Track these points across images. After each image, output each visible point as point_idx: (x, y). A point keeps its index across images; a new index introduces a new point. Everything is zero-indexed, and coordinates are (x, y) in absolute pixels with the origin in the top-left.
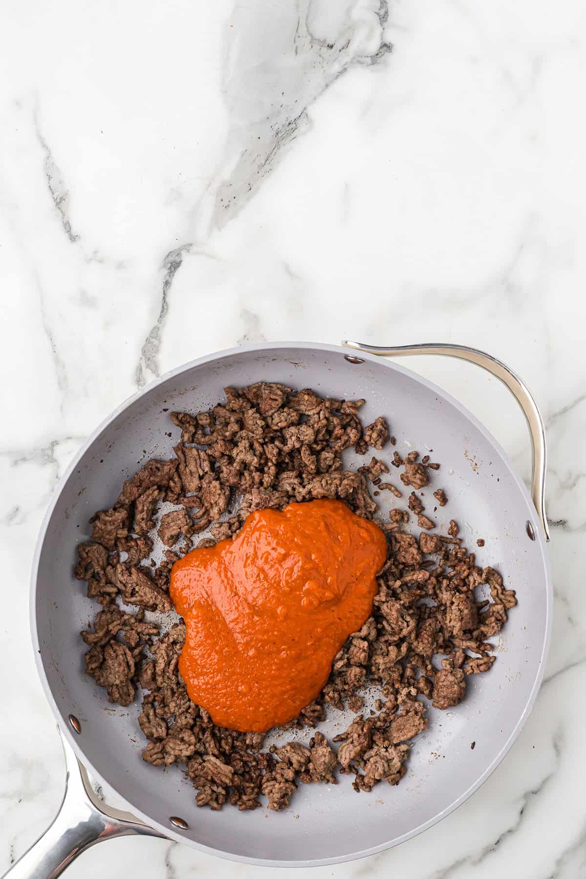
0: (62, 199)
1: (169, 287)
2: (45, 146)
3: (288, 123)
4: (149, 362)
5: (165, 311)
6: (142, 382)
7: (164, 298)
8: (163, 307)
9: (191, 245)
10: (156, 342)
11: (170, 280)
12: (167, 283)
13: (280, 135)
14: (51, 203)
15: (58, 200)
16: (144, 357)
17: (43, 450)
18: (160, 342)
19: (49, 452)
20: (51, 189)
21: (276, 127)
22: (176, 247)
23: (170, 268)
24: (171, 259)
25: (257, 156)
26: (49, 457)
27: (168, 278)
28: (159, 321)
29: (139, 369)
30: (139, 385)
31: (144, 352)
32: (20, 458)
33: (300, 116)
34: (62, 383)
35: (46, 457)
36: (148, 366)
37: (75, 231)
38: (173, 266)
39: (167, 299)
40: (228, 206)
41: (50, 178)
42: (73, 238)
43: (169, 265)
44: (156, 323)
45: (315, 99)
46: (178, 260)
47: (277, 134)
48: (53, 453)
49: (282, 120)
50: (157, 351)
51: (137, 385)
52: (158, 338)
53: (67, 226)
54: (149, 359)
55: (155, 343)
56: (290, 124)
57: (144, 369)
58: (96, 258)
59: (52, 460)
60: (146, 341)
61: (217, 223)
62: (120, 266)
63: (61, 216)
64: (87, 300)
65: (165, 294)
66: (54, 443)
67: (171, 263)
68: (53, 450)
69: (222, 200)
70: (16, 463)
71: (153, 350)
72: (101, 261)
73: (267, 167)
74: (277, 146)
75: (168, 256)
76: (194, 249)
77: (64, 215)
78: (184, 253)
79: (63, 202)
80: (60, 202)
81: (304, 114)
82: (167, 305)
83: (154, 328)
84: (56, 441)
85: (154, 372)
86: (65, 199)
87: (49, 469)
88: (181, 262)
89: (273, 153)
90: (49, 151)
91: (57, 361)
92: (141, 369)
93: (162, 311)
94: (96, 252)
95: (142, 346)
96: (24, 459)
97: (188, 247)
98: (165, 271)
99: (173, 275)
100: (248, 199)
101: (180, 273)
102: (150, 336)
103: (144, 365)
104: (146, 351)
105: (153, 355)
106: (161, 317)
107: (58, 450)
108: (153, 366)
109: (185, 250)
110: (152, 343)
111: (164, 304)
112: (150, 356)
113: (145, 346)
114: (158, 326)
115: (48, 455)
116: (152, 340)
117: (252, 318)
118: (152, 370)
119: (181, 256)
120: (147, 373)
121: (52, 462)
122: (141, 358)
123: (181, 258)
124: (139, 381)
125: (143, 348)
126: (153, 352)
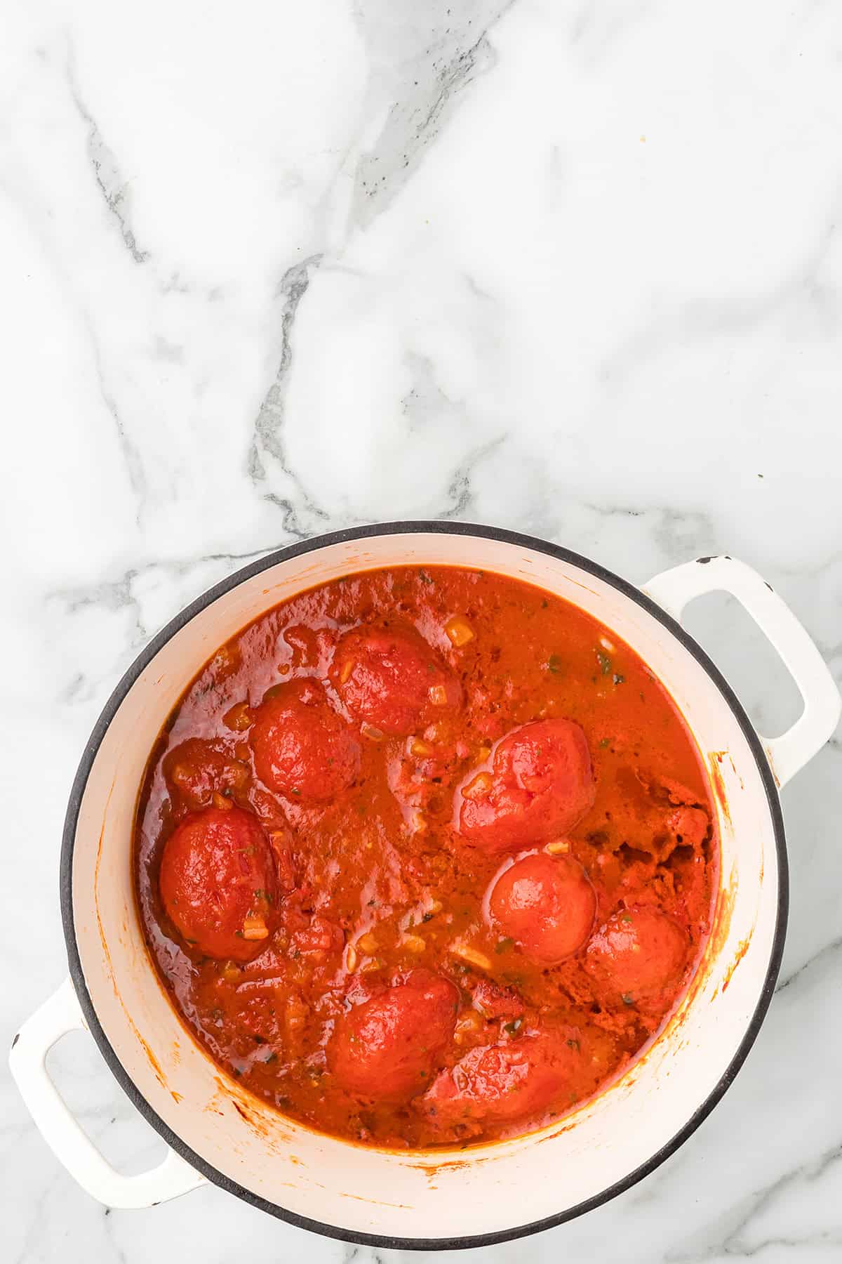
0: (118, 197)
1: (292, 323)
2: (86, 117)
3: (459, 57)
4: (267, 441)
5: (287, 360)
6: (259, 473)
7: (285, 341)
8: (284, 355)
9: (320, 256)
10: (276, 409)
11: (292, 312)
12: (288, 318)
13: (448, 76)
14: (102, 205)
15: (113, 200)
16: (259, 434)
17: (115, 585)
18: (282, 409)
19: (124, 588)
20: (101, 184)
21: (441, 66)
22: (299, 262)
23: (291, 294)
24: (292, 279)
25: (415, 112)
26: (124, 596)
27: (288, 310)
28: (280, 377)
29: (254, 453)
30: (254, 477)
31: (259, 425)
32: (79, 600)
33: (477, 45)
34: (138, 481)
35: (119, 596)
36: (266, 447)
37: (141, 245)
38: (295, 289)
39: (290, 343)
40: (374, 192)
41: (97, 165)
42: (139, 257)
43: (290, 289)
44: (274, 380)
45: (499, 17)
46: (302, 280)
47: (443, 75)
48: (129, 589)
49: (449, 54)
50: (279, 423)
51: (249, 479)
52: (279, 403)
53: (129, 239)
54: (268, 436)
55: (275, 412)
56: (462, 58)
57: (260, 452)
58: (176, 285)
59: (128, 600)
60: (262, 408)
61: (359, 219)
62: (214, 294)
63: (119, 223)
64: (167, 352)
65: (285, 335)
66: (131, 574)
67: (293, 286)
68: (128, 584)
69: (364, 184)
70: (73, 608)
71: (272, 421)
72: (184, 290)
73: (431, 128)
74: (445, 94)
75: (286, 275)
76: (325, 262)
77: (123, 222)
78: (310, 269)
79: (120, 201)
80: (115, 202)
81: (482, 41)
82: (290, 350)
83: (272, 388)
84: (132, 571)
85: (275, 456)
86: (122, 198)
87: (126, 613)
88: (307, 283)
89: (440, 105)
90: (96, 124)
91: (127, 447)
92: (256, 452)
93: (283, 362)
94: (175, 277)
95: (256, 416)
96: (86, 602)
97: (316, 260)
98: (284, 299)
99: (296, 304)
100: (405, 180)
101: (306, 299)
102: (267, 401)
103: (260, 446)
104: (262, 424)
105: (273, 430)
106: (281, 370)
107: (138, 585)
108: (273, 447)
109: (312, 265)
110: (271, 411)
111: (285, 350)
112: (268, 432)
113: (261, 416)
114: (278, 385)
115: (122, 593)
116: (270, 407)
117: (421, 364)
118: (272, 452)
119: (307, 274)
120: (266, 458)
121: (129, 603)
122: (255, 436)
123: (307, 277)
124: (255, 471)
125: (257, 420)
126: (273, 424)
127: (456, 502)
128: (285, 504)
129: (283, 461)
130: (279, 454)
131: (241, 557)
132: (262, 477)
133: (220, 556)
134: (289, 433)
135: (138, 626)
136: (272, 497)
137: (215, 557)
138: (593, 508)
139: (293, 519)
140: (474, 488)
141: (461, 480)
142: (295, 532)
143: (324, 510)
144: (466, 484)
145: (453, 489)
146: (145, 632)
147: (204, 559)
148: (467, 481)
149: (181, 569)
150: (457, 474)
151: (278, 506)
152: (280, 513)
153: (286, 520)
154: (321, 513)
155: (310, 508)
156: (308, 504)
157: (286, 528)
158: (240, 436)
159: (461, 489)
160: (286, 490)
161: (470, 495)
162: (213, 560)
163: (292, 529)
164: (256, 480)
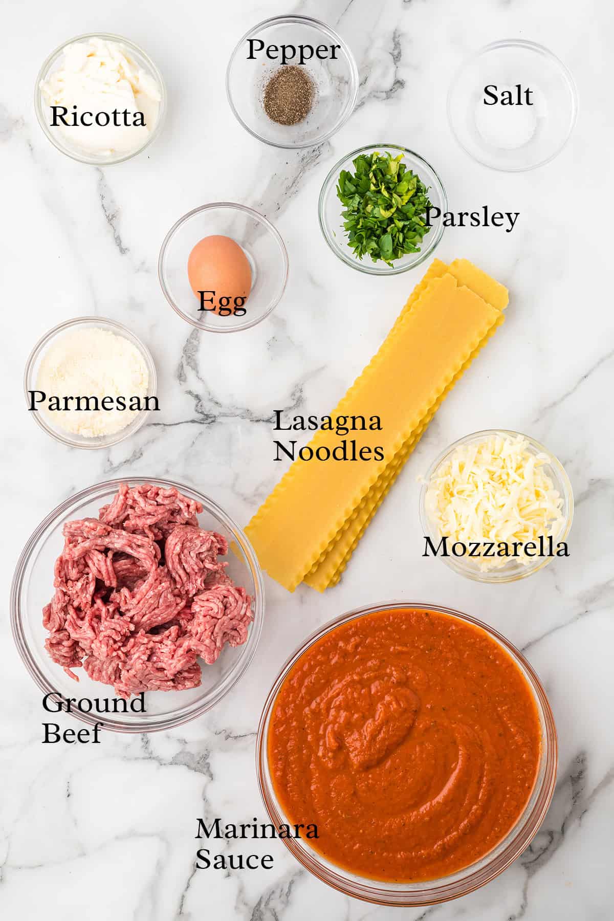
0: (113, 216)
3: (312, 150)
4: (189, 360)
6: (182, 378)
10: (195, 343)
13: (305, 161)
14: (104, 220)
15: (110, 217)
16: (185, 356)
18: (199, 343)
20: (104, 208)
21: (301, 154)
25: (286, 179)
30: (180, 380)
31: (185, 351)
33: (323, 144)
36: (188, 363)
37: (124, 244)
41: (103, 198)
42: (123, 251)
47: (303, 160)
50: (197, 351)
51: (178, 381)
52: (197, 341)
53: (118, 241)
54: (189, 357)
56: (314, 151)
57: (184, 366)
58: (143, 268)
60: (187, 341)
63: (113, 231)
64: (135, 306)
71: (193, 349)
72: (147, 271)
73: (294, 189)
74: (303, 170)
77: (115, 230)
79: (114, 219)
80: (111, 219)
81: (326, 142)
83: (194, 330)
85: (193, 369)
86: (115, 217)
87: (102, 453)
89: (300, 177)
90: (103, 174)
92: (182, 366)
94: (142, 263)
100: (277, 217)
102: (191, 337)
103: (185, 363)
104: (187, 350)
105: (193, 354)
108: (193, 364)
110: (192, 343)
112: (190, 355)
113: (186, 346)
114: (198, 329)
116: (192, 341)
117: (280, 322)
118: (191, 367)
120: (188, 370)
122: (182, 357)
124: (181, 376)
125: (184, 348)
126: (193, 351)
127: (295, 402)
128: (197, 397)
129: (197, 372)
130: (195, 368)
131: (170, 425)
132: (185, 381)
133: (158, 424)
134: (202, 356)
135: (108, 461)
136: (190, 393)
137: (155, 424)
139: (201, 406)
140: (305, 395)
141: (298, 389)
142: (202, 413)
143: (221, 402)
145: (293, 394)
146: (112, 464)
148: (301, 391)
150: (297, 386)
151: (193, 398)
152: (194, 402)
153: (197, 406)
154: (217, 403)
155: (211, 400)
156: (210, 397)
157: (196, 411)
158: (174, 357)
159: (298, 394)
160: (198, 388)
161: (303, 398)
163: (200, 410)
164: (182, 382)
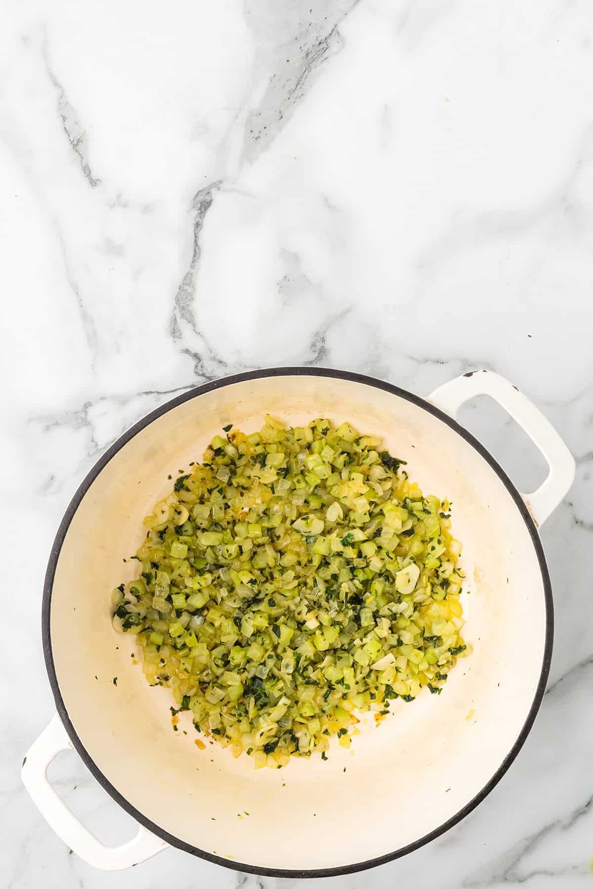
0: (79, 141)
1: (201, 229)
2: (56, 84)
3: (318, 43)
4: (184, 312)
5: (198, 255)
6: (177, 334)
7: (196, 241)
8: (195, 251)
9: (221, 182)
10: (190, 289)
11: (200, 221)
12: (198, 225)
13: (310, 56)
14: (68, 146)
15: (75, 142)
16: (177, 307)
17: (75, 413)
18: (194, 289)
19: (83, 415)
20: (67, 131)
21: (305, 49)
22: (206, 186)
23: (200, 209)
24: (201, 198)
25: (287, 81)
26: (83, 420)
27: (198, 219)
28: (192, 267)
29: (174, 320)
30: (174, 337)
31: (177, 300)
32: (52, 423)
33: (331, 34)
34: (92, 338)
35: (80, 420)
36: (182, 316)
37: (94, 175)
38: (204, 206)
39: (199, 243)
40: (259, 137)
41: (64, 119)
42: (93, 183)
43: (199, 205)
44: (188, 269)
45: (346, 14)
46: (208, 198)
47: (307, 55)
48: (86, 415)
49: (311, 40)
50: (192, 299)
51: (172, 338)
52: (191, 285)
53: (87, 170)
54: (184, 308)
55: (189, 291)
56: (320, 43)
57: (178, 318)
58: (119, 202)
59: (86, 423)
60: (179, 289)
61: (248, 156)
62: (147, 209)
63: (80, 159)
64: (113, 249)
65: (196, 237)
66: (88, 405)
67: (201, 203)
68: (86, 412)
69: (252, 131)
70: (48, 428)
71: (187, 298)
72: (125, 206)
73: (298, 92)
74: (308, 68)
75: (197, 195)
76: (224, 186)
77: (82, 158)
78: (214, 191)
79: (80, 143)
80: (76, 144)
81: (335, 31)
82: (199, 248)
83: (187, 275)
84: (89, 403)
85: (189, 322)
86: (82, 141)
87: (84, 432)
88: (211, 201)
89: (305, 76)
90: (62, 89)
91: (85, 316)
92: (176, 319)
93: (194, 256)
94: (119, 197)
95: (176, 294)
96: (57, 424)
97: (217, 185)
98: (195, 212)
99: (204, 216)
100: (280, 129)
101: (210, 213)
102: (183, 284)
103: (178, 315)
104: (180, 299)
105: (188, 304)
106: (193, 262)
107: (93, 412)
108: (188, 315)
109: (214, 188)
110: (186, 291)
111: (196, 248)
112: (184, 305)
113: (179, 294)
114: (191, 272)
115: (81, 418)
116: (186, 287)
117: (292, 258)
118: (187, 319)
119: (211, 194)
120: (182, 324)
121: (87, 425)
122: (175, 308)
123: (211, 197)
124: (175, 332)
125: (176, 297)
126: (187, 300)
127: (316, 354)
128: (196, 356)
129: (194, 325)
130: (191, 321)
131: (165, 393)
132: (180, 337)
133: (151, 392)
134: (198, 306)
135: (93, 441)
136: (187, 351)
137: (146, 393)
138: (412, 358)
139: (202, 367)
140: (328, 345)
141: (319, 339)
142: (203, 375)
143: (224, 360)
144: (323, 342)
145: (313, 345)
146: (98, 445)
147: (139, 394)
148: (323, 340)
149: (123, 401)
150: (317, 334)
151: (191, 357)
152: (193, 362)
153: (196, 367)
154: (221, 362)
155: (213, 359)
156: (212, 355)
157: (196, 373)
158: (164, 308)
159: (319, 345)
160: (197, 346)
161: (325, 350)
162: (145, 395)
163: (201, 373)
164: (175, 339)
